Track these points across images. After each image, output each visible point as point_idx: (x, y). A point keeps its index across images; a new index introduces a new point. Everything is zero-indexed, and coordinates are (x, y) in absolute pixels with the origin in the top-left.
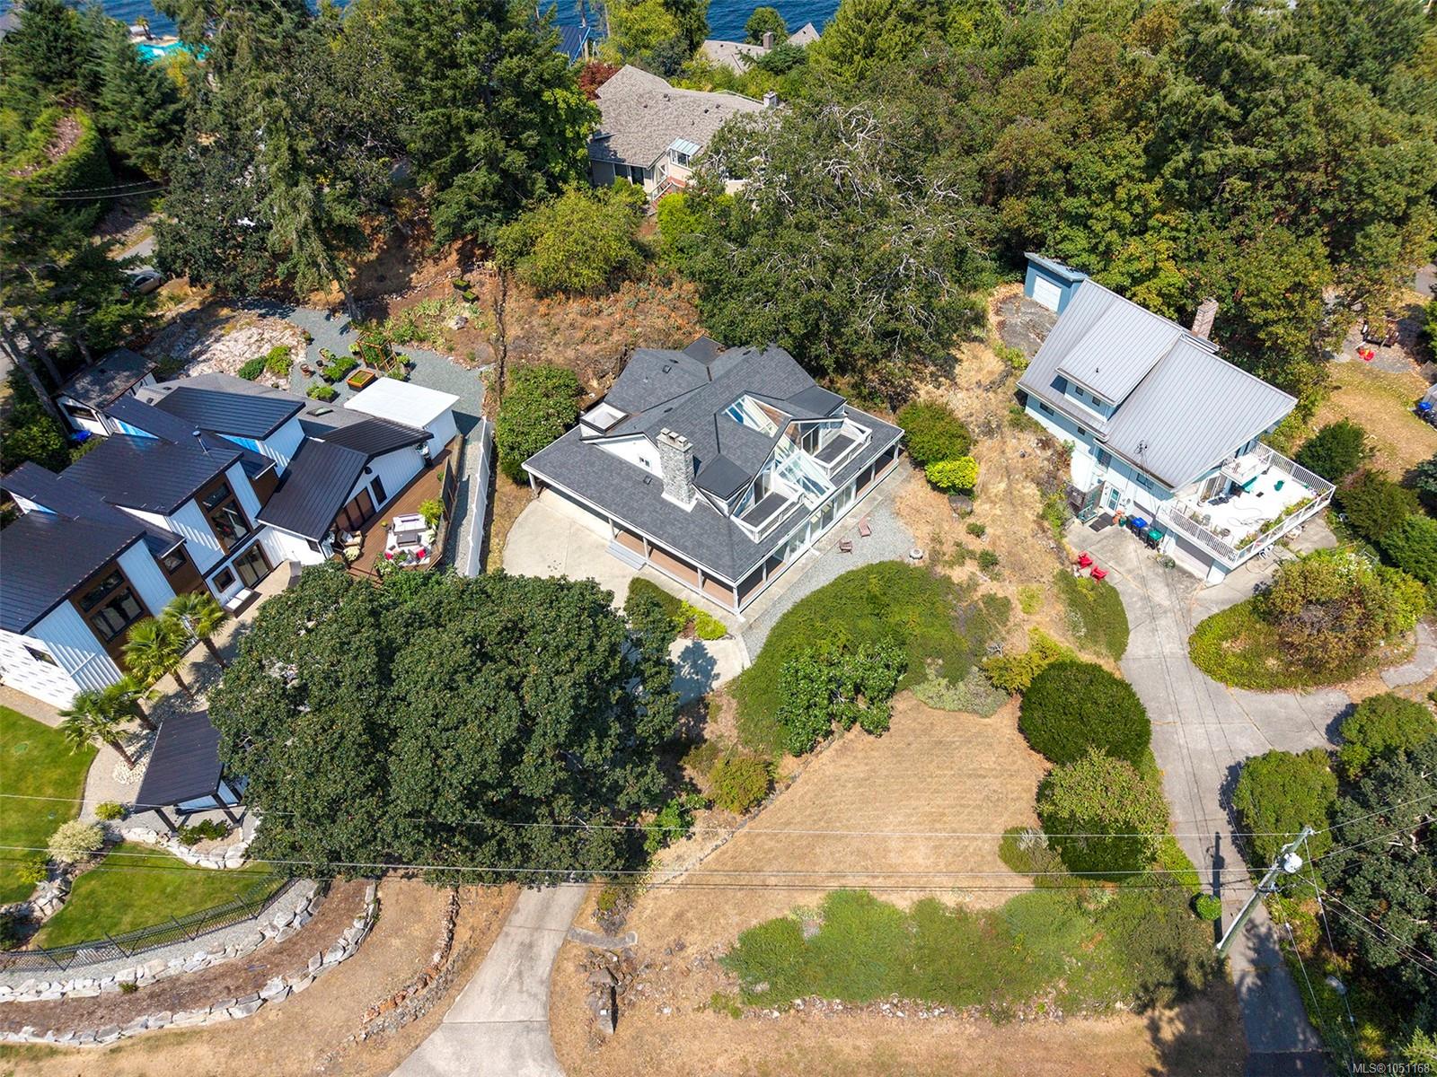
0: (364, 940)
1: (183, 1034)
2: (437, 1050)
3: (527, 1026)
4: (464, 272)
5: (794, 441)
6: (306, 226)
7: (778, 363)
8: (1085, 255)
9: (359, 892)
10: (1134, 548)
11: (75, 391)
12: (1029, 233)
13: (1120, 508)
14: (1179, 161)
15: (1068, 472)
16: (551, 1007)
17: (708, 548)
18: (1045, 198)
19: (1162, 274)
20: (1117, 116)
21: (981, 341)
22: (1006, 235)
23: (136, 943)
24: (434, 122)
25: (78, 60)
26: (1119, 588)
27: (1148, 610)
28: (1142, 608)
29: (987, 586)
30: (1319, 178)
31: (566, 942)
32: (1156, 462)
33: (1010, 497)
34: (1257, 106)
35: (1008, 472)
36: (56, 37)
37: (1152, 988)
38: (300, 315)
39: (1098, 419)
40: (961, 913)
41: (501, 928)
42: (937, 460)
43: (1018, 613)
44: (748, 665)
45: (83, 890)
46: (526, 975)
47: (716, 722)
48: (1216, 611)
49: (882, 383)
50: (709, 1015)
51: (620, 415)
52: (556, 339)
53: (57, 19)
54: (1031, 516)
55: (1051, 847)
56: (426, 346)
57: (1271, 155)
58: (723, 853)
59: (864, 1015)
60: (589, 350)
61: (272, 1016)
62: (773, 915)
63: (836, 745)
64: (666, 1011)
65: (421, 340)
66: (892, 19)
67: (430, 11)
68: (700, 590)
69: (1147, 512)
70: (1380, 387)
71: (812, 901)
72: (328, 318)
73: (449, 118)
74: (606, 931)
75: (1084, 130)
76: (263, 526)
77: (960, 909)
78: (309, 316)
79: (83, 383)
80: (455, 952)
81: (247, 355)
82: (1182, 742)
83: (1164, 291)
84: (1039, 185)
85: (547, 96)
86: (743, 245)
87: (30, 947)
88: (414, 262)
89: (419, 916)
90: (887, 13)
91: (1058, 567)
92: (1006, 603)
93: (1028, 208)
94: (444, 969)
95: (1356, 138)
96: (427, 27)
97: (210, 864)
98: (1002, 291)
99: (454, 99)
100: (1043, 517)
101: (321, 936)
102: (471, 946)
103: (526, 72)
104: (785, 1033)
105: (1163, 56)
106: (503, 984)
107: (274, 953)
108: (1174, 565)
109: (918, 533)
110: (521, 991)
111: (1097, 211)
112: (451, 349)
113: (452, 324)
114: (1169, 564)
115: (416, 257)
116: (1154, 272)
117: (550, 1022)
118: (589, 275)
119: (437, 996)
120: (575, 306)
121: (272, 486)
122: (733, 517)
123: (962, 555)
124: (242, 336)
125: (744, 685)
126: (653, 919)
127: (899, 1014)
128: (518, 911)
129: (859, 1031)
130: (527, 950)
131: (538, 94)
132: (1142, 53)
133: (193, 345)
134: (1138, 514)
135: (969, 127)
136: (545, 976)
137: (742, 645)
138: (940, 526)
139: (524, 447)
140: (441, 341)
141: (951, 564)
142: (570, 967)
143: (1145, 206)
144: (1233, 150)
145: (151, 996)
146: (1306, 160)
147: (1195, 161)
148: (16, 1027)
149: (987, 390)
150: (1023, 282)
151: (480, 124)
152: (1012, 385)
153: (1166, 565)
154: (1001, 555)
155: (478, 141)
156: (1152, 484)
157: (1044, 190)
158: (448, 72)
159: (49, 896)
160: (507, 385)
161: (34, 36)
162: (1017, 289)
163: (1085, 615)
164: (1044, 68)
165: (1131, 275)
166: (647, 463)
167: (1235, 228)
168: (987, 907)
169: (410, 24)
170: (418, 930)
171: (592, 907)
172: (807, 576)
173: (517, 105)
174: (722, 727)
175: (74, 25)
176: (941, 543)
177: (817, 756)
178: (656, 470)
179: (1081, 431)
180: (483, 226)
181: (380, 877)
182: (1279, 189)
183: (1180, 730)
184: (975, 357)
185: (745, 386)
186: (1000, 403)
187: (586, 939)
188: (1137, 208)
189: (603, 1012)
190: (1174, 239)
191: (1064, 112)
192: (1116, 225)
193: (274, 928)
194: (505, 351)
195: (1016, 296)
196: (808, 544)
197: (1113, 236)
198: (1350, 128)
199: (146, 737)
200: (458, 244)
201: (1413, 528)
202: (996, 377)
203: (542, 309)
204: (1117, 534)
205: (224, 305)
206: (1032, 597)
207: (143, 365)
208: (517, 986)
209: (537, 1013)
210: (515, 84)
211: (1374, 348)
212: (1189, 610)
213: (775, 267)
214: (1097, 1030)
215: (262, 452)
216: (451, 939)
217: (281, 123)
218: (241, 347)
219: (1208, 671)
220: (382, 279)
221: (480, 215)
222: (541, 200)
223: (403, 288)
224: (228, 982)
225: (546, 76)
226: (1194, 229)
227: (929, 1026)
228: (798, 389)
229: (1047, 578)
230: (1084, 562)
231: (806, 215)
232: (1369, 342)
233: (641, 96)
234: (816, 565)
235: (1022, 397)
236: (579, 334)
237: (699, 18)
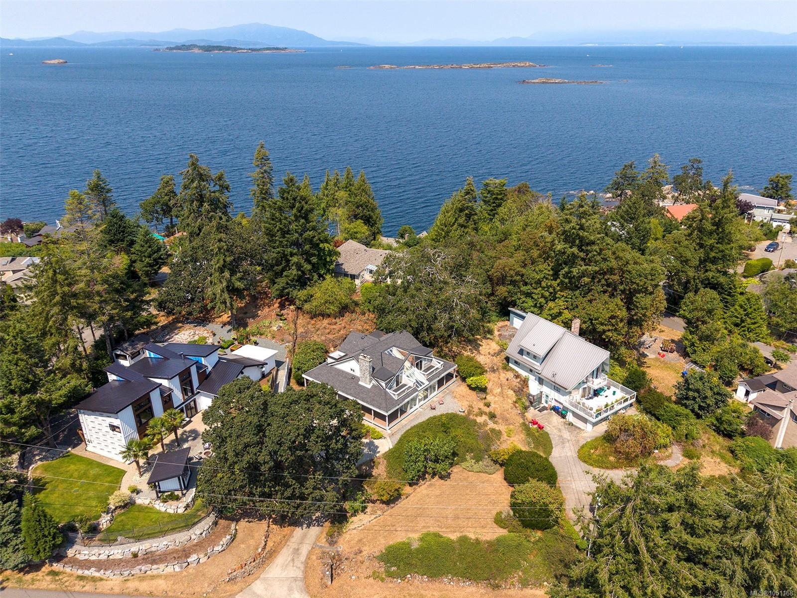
0: (230, 545)
1: (154, 576)
2: (258, 587)
3: (295, 579)
4: (281, 310)
5: (412, 364)
6: (223, 288)
7: (407, 337)
8: (532, 308)
9: (229, 527)
10: (556, 419)
11: (123, 347)
12: (509, 299)
13: (550, 403)
14: (563, 272)
15: (528, 390)
16: (305, 572)
17: (377, 401)
18: (514, 286)
19: (563, 315)
20: (540, 256)
21: (491, 339)
22: (500, 301)
23: (139, 538)
24: (279, 252)
25: (126, 235)
26: (549, 432)
27: (561, 440)
28: (559, 440)
29: (491, 425)
30: (616, 277)
31: (313, 548)
32: (559, 380)
33: (501, 394)
34: (591, 252)
35: (501, 386)
36: (120, 226)
37: (559, 577)
38: (211, 326)
39: (536, 365)
40: (478, 541)
41: (286, 543)
42: (470, 377)
43: (504, 436)
44: (391, 447)
45: (119, 520)
46: (295, 560)
47: (377, 469)
48: (589, 440)
49: (450, 351)
50: (371, 580)
51: (343, 354)
52: (318, 333)
53: (121, 220)
54: (510, 401)
55: (514, 515)
56: (263, 337)
57: (597, 269)
58: (378, 520)
59: (437, 584)
60: (331, 336)
61: (191, 571)
62: (399, 540)
63: (428, 483)
64: (353, 577)
65: (261, 335)
66: (456, 226)
67: (281, 215)
68: (372, 421)
69: (560, 403)
70: (667, 367)
71: (415, 536)
72: (222, 327)
73: (284, 251)
74: (330, 544)
75: (528, 262)
76: (199, 392)
77: (477, 539)
78: (214, 326)
79: (126, 345)
80: (267, 550)
81: (189, 340)
82: (574, 487)
83: (564, 321)
84: (511, 281)
85: (321, 245)
86: (394, 295)
87: (97, 539)
88: (260, 307)
89: (253, 537)
90: (454, 224)
91: (522, 421)
92: (500, 432)
93: (508, 290)
94: (262, 556)
95: (627, 263)
96: (280, 220)
97: (171, 511)
98: (501, 324)
99: (286, 245)
100: (516, 402)
101: (213, 541)
102: (273, 549)
103: (314, 237)
104: (403, 589)
105: (554, 235)
106: (286, 563)
107: (195, 546)
108: (572, 425)
109: (463, 404)
110: (293, 566)
111: (535, 291)
112: (274, 337)
113: (275, 328)
114: (571, 424)
115: (261, 305)
116: (560, 314)
117: (305, 578)
118: (333, 309)
119: (258, 567)
120: (326, 322)
121: (204, 377)
122: (387, 389)
123: (481, 413)
124: (187, 333)
125: (389, 455)
126: (349, 542)
127: (451, 583)
128: (293, 537)
129: (434, 589)
130: (296, 551)
131: (318, 245)
132: (546, 234)
133: (167, 335)
134: (557, 405)
135: (483, 261)
136: (304, 560)
137: (389, 440)
138: (472, 402)
139: (304, 369)
140: (269, 335)
141: (476, 416)
142: (314, 557)
143: (554, 290)
144: (584, 267)
145: (143, 559)
146: (611, 271)
147: (570, 272)
148: (89, 568)
149: (493, 356)
150: (509, 320)
151: (295, 254)
152: (503, 355)
153: (569, 424)
154: (497, 413)
155: (295, 259)
156: (560, 389)
157: (513, 283)
158: (286, 236)
159: (106, 519)
160: (296, 350)
161: (111, 226)
162: (507, 323)
163: (533, 440)
164: (513, 241)
165: (551, 315)
166: (354, 371)
167: (589, 297)
168: (488, 539)
169: (273, 219)
170: (252, 542)
171: (324, 535)
172: (416, 418)
173: (310, 247)
174: (380, 471)
175: (127, 223)
176: (473, 408)
177: (419, 487)
178: (357, 373)
179: (531, 371)
180: (292, 291)
181: (237, 521)
182: (603, 282)
183: (573, 483)
184: (488, 344)
185: (393, 344)
186: (498, 361)
187: (321, 547)
188: (551, 290)
189: (328, 573)
190: (567, 301)
191: (520, 255)
192: (543, 296)
193: (196, 535)
194: (296, 338)
195: (506, 325)
196: (417, 406)
197: (542, 300)
198: (624, 259)
199: (146, 467)
200: (279, 300)
201: (667, 407)
202: (497, 351)
203: (313, 322)
204: (548, 414)
205: (179, 323)
206: (511, 431)
207: (149, 340)
208: (292, 564)
209: (300, 574)
210: (310, 241)
211: (665, 353)
212: (578, 441)
213: (406, 302)
214: (536, 594)
215: (203, 363)
216: (266, 544)
217: (222, 251)
218: (186, 337)
219: (585, 462)
220: (246, 313)
221: (291, 287)
222: (315, 282)
223: (255, 316)
224: (175, 555)
225: (321, 239)
226: (574, 297)
227: (464, 589)
228: (414, 346)
229: (517, 424)
230: (534, 423)
231: (418, 285)
232: (663, 351)
233: (355, 250)
234: (420, 414)
235: (507, 359)
236: (328, 331)
237: (378, 228)
